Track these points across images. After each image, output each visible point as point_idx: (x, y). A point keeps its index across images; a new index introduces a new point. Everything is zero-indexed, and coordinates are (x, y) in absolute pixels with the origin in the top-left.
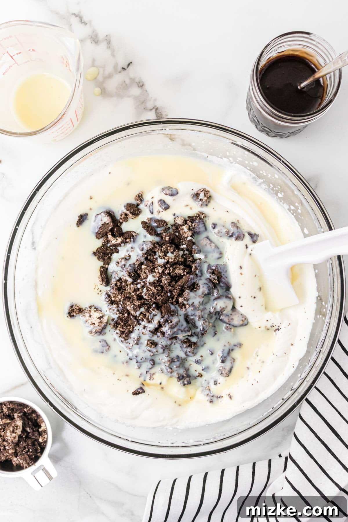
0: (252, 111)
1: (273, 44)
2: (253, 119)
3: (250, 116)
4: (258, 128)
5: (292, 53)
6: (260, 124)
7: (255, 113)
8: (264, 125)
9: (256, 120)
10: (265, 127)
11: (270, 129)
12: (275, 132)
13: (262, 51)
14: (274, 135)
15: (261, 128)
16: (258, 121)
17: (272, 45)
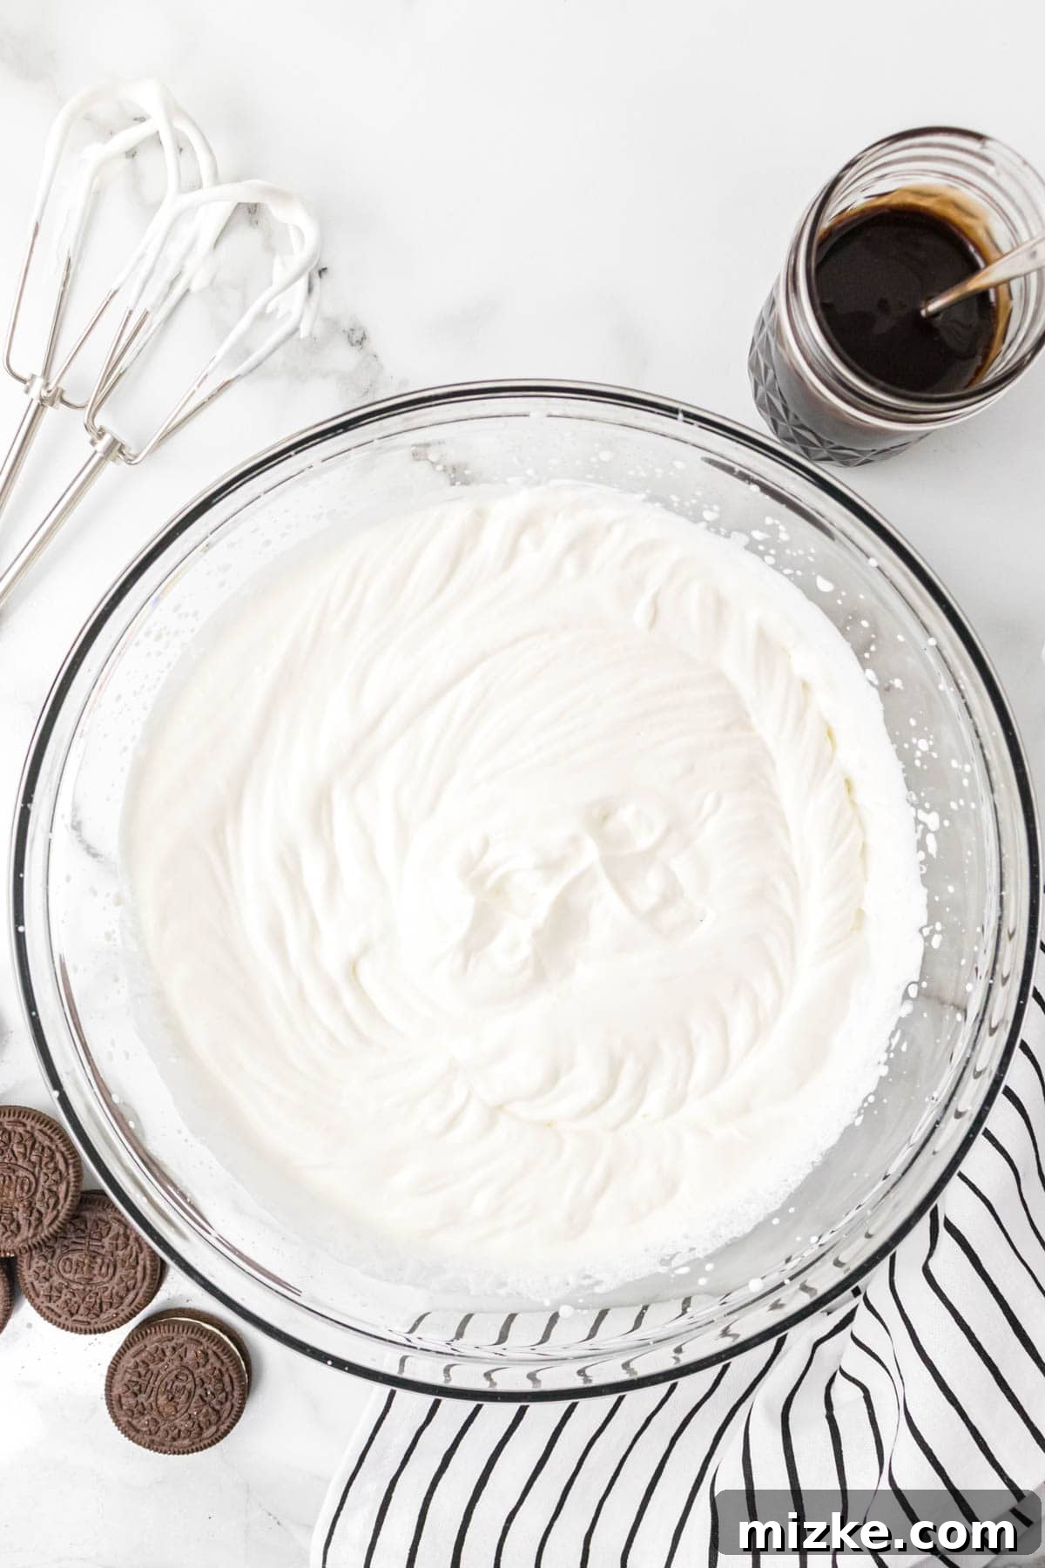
0: (771, 372)
1: (869, 160)
2: (769, 399)
3: (761, 389)
4: (780, 428)
5: (911, 200)
6: (791, 416)
7: (780, 383)
8: (803, 420)
9: (778, 404)
10: (803, 427)
11: (819, 434)
12: (832, 446)
13: (838, 175)
14: (825, 454)
15: (791, 431)
16: (786, 410)
17: (866, 162)
